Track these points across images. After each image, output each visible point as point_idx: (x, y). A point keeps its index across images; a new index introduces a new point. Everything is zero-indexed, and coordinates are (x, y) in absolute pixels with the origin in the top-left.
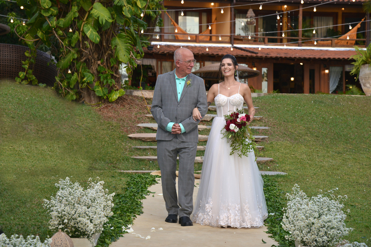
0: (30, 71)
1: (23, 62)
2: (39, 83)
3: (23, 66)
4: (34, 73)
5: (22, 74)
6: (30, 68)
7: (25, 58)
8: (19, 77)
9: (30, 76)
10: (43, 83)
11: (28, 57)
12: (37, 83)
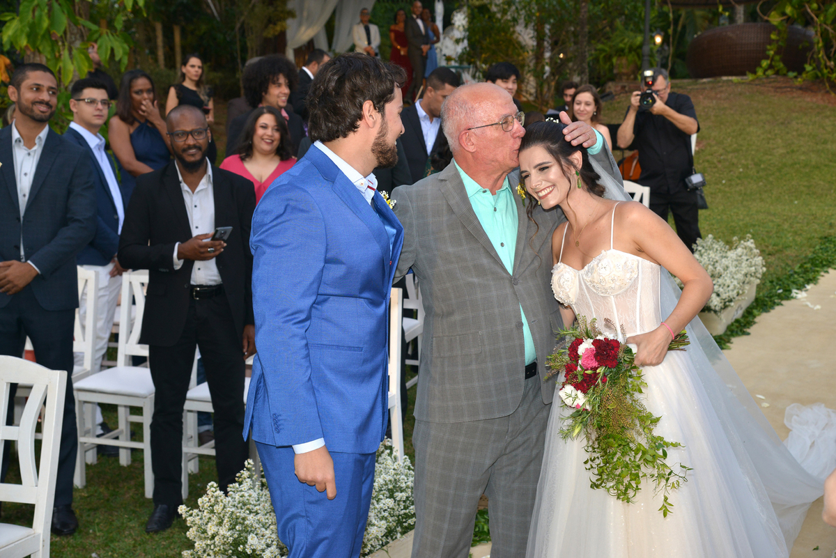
0: (777, 58)
1: (768, 47)
2: (788, 71)
3: (767, 53)
4: (783, 60)
5: (765, 63)
6: (776, 53)
7: (771, 42)
8: (761, 66)
9: (777, 64)
10: (793, 71)
11: (773, 40)
12: (785, 72)
